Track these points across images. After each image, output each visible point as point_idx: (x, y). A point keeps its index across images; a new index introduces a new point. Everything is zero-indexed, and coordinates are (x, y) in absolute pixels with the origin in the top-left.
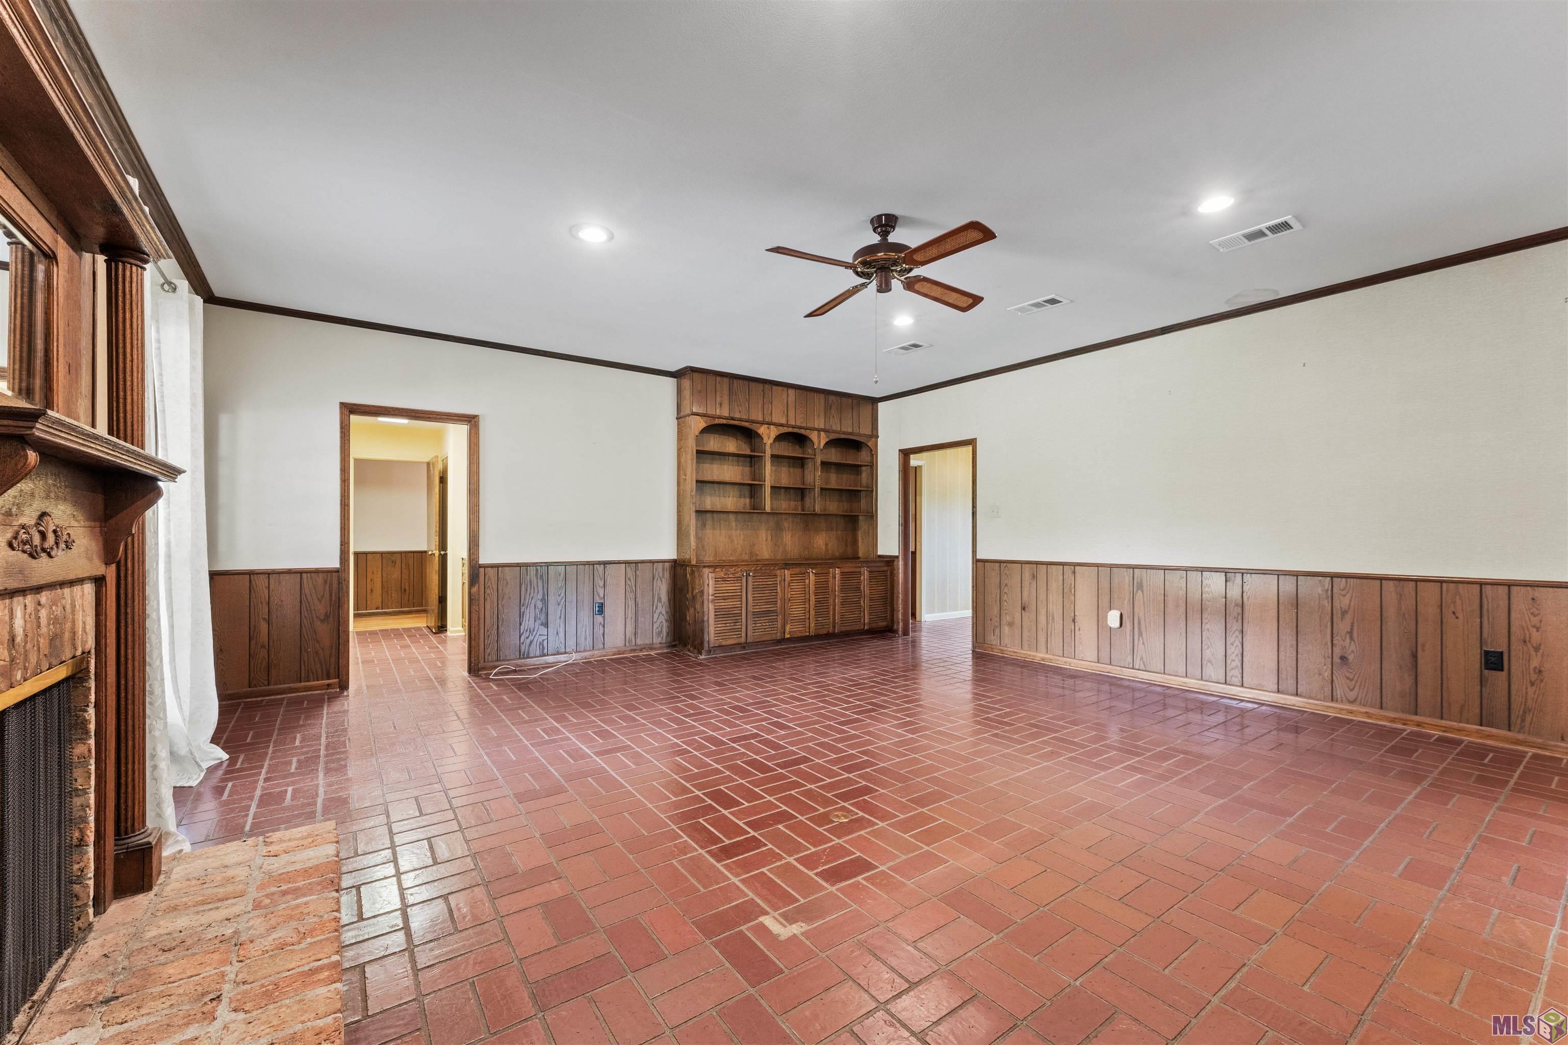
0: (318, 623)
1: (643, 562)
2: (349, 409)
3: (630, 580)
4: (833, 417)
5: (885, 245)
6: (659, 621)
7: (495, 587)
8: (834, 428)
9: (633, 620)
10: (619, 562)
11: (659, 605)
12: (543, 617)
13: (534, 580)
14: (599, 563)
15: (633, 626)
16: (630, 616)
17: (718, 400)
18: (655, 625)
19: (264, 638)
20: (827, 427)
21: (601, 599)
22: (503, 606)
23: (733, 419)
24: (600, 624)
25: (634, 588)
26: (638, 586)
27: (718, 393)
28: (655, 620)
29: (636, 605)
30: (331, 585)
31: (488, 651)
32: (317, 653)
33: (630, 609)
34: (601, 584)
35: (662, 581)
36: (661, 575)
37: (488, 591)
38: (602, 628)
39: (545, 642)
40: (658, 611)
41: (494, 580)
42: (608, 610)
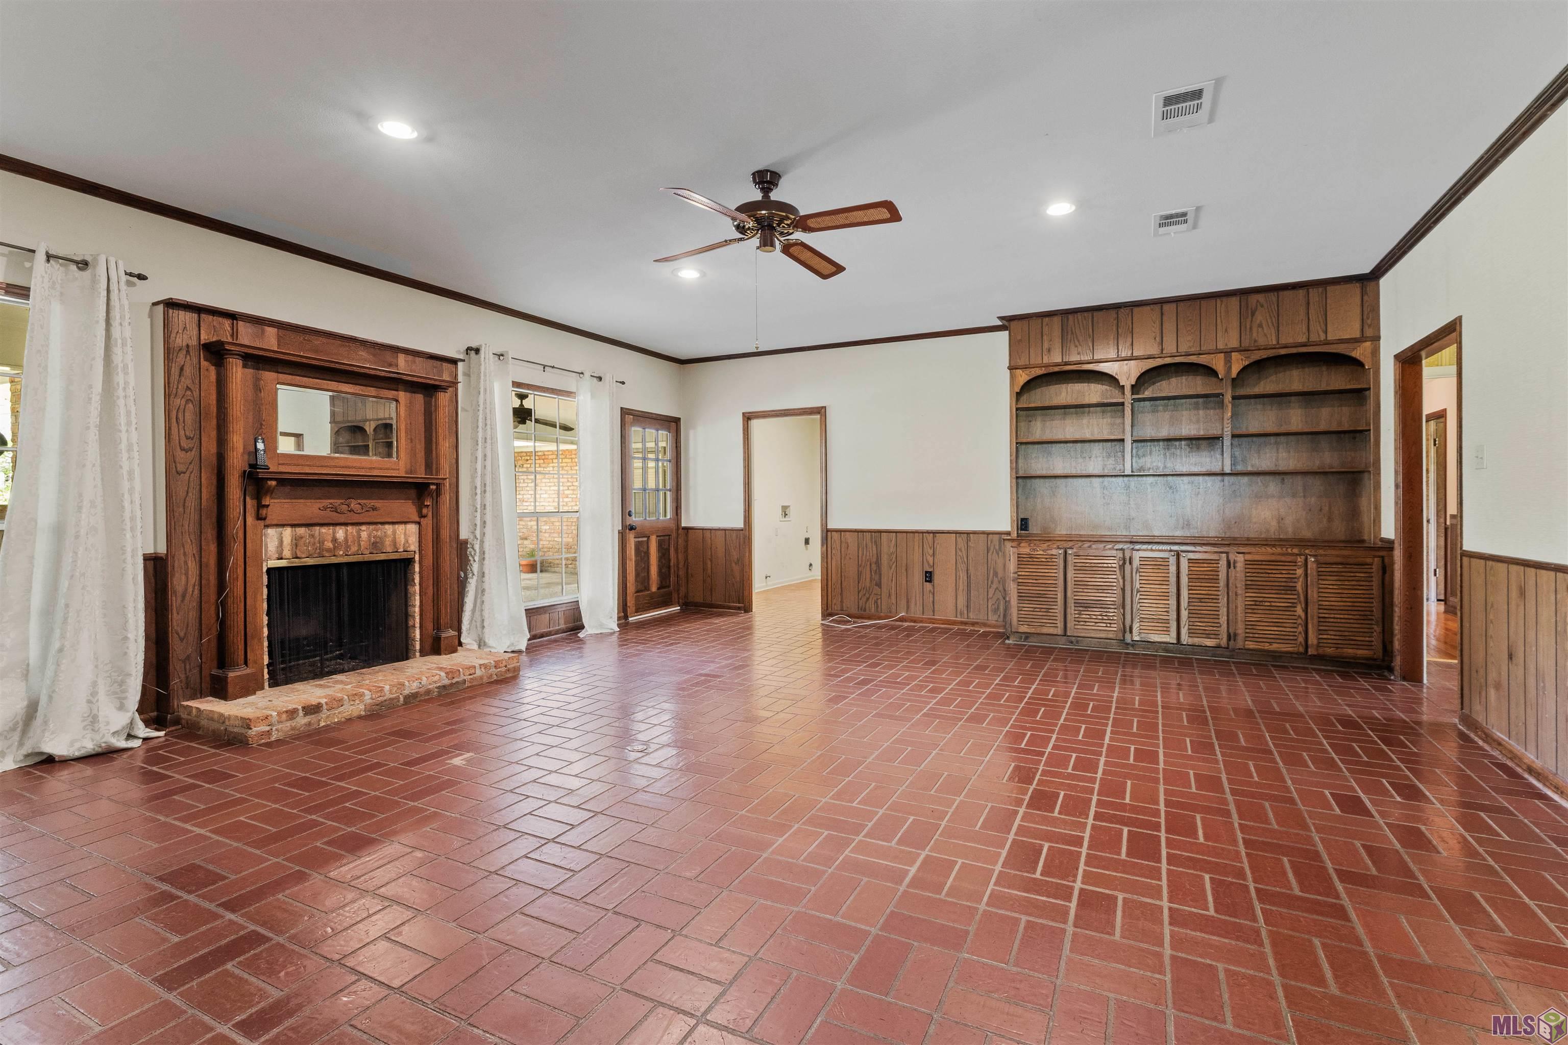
0: (734, 565)
1: (975, 533)
2: (748, 418)
3: (961, 550)
4: (1260, 326)
5: (766, 203)
6: (995, 598)
7: (839, 548)
8: (1262, 341)
9: (965, 593)
10: (949, 532)
11: (996, 580)
12: (877, 578)
13: (870, 544)
14: (928, 532)
15: (965, 599)
16: (961, 588)
17: (1046, 346)
18: (990, 601)
19: (709, 571)
20: (1246, 344)
21: (930, 567)
22: (845, 564)
23: (1066, 364)
24: (930, 591)
25: (966, 560)
26: (970, 558)
27: (1045, 337)
28: (990, 596)
29: (968, 577)
30: (740, 539)
31: (834, 601)
32: (733, 584)
33: (961, 579)
34: (931, 552)
35: (998, 554)
36: (997, 547)
37: (833, 552)
38: (931, 595)
39: (879, 601)
40: (994, 586)
41: (838, 542)
42: (937, 578)
